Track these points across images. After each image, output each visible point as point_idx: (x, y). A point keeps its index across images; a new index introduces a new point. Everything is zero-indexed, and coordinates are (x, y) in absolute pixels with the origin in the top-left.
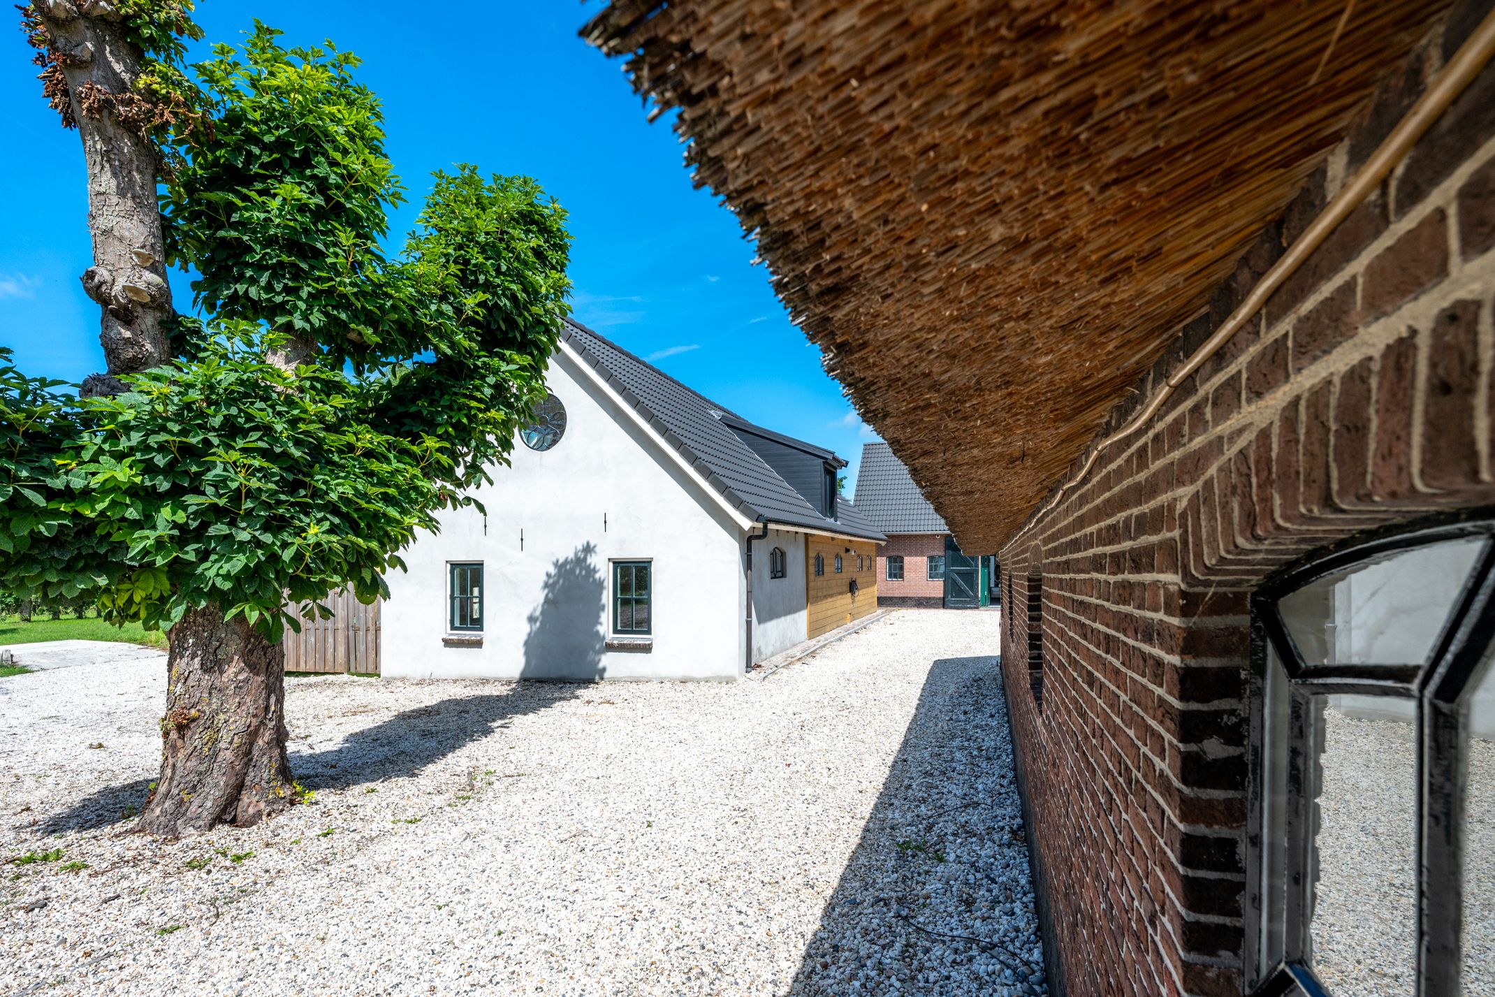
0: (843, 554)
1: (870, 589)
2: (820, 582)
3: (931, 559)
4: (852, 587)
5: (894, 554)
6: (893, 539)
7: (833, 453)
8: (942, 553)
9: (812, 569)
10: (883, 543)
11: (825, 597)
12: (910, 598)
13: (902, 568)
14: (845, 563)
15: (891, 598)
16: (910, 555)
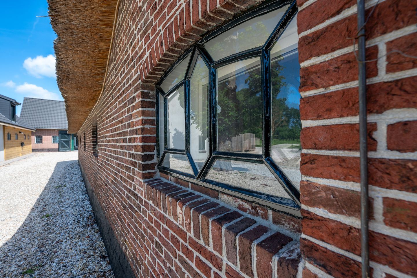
0: (18, 133)
1: (29, 146)
2: (9, 141)
3: (53, 137)
4: (22, 144)
5: (38, 135)
6: (38, 130)
7: (15, 100)
8: (58, 135)
9: (6, 137)
10: (34, 131)
11: (12, 147)
12: (45, 149)
13: (41, 140)
14: (19, 136)
15: (37, 149)
16: (45, 135)
